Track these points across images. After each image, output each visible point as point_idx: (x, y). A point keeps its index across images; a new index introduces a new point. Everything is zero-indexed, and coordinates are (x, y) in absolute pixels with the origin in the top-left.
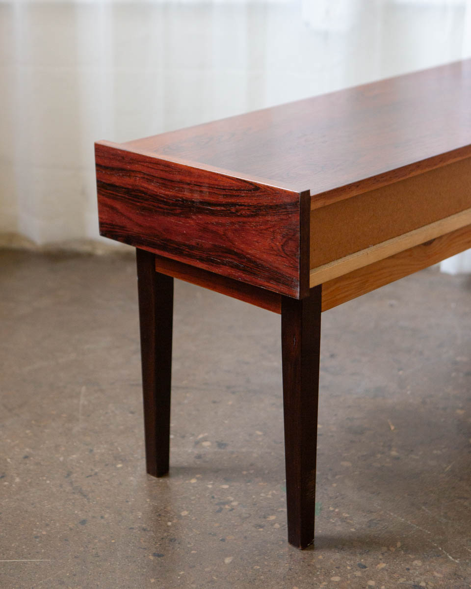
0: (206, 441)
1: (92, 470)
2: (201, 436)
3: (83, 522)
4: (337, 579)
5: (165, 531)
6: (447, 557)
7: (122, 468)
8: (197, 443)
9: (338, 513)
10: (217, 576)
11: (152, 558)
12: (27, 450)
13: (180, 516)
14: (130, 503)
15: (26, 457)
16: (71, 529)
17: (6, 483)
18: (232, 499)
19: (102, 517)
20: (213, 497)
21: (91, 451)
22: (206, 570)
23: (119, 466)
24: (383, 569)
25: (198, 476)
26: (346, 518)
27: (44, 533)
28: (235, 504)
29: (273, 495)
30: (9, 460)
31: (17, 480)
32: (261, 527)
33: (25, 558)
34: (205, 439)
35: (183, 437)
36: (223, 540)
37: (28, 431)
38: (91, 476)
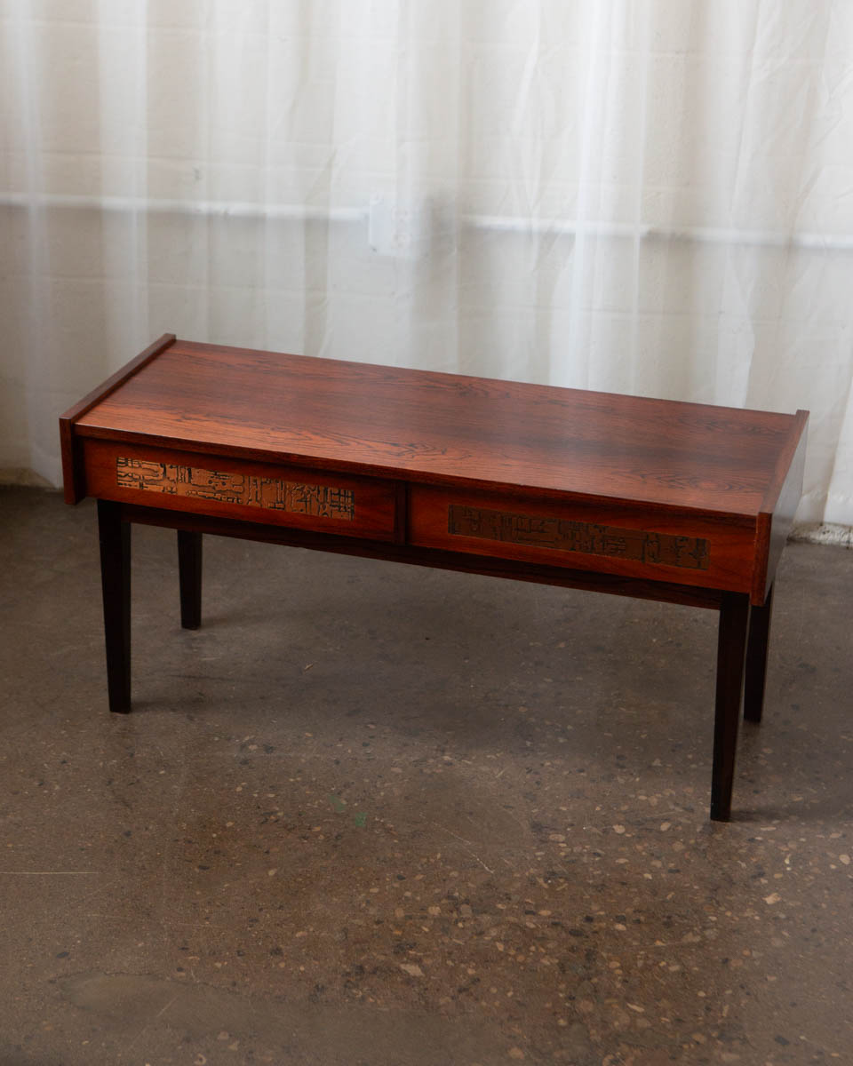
0: (253, 744)
1: (134, 777)
2: (247, 738)
3: (128, 834)
4: (375, 890)
5: (210, 843)
6: (483, 868)
7: (164, 775)
8: (243, 747)
9: (383, 824)
10: (261, 889)
11: (197, 870)
12: (64, 753)
13: (225, 827)
14: (174, 814)
15: (64, 762)
16: (116, 841)
17: (46, 792)
18: (277, 809)
19: (147, 829)
20: (259, 808)
21: (132, 755)
22: (251, 882)
23: (162, 772)
24: (420, 880)
25: (244, 784)
26: (391, 829)
27: (90, 845)
28: (280, 814)
29: (320, 805)
30: (46, 765)
31: (57, 788)
32: (304, 838)
33: (73, 870)
34: (251, 742)
35: (229, 739)
36: (267, 852)
37: (63, 732)
38: (132, 784)
